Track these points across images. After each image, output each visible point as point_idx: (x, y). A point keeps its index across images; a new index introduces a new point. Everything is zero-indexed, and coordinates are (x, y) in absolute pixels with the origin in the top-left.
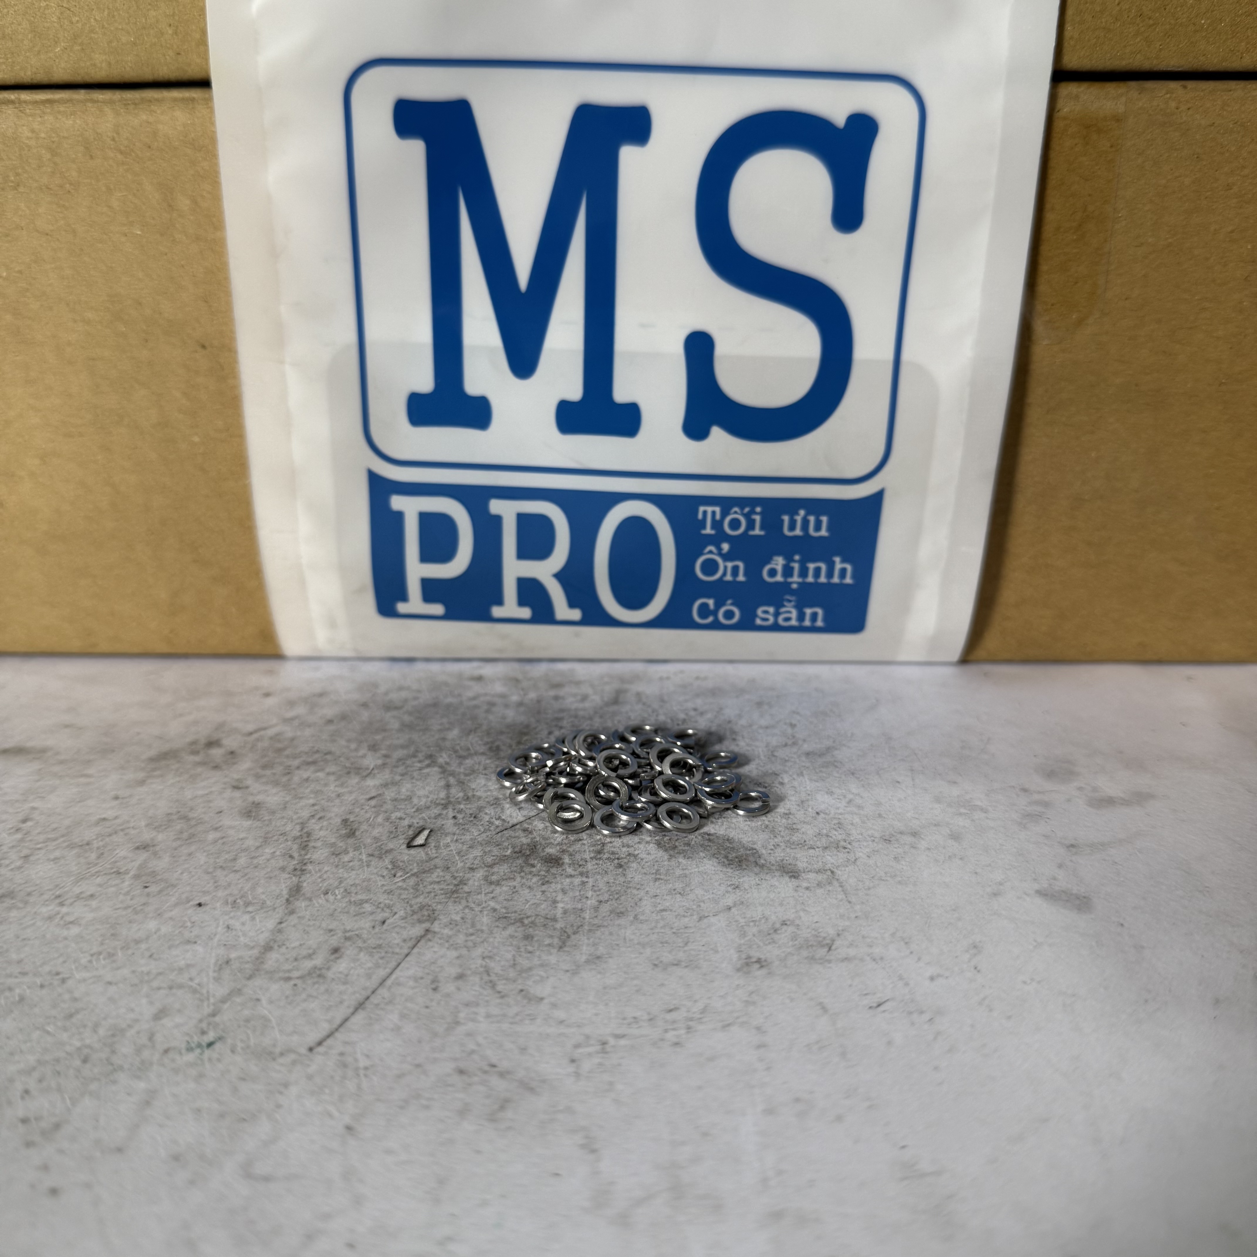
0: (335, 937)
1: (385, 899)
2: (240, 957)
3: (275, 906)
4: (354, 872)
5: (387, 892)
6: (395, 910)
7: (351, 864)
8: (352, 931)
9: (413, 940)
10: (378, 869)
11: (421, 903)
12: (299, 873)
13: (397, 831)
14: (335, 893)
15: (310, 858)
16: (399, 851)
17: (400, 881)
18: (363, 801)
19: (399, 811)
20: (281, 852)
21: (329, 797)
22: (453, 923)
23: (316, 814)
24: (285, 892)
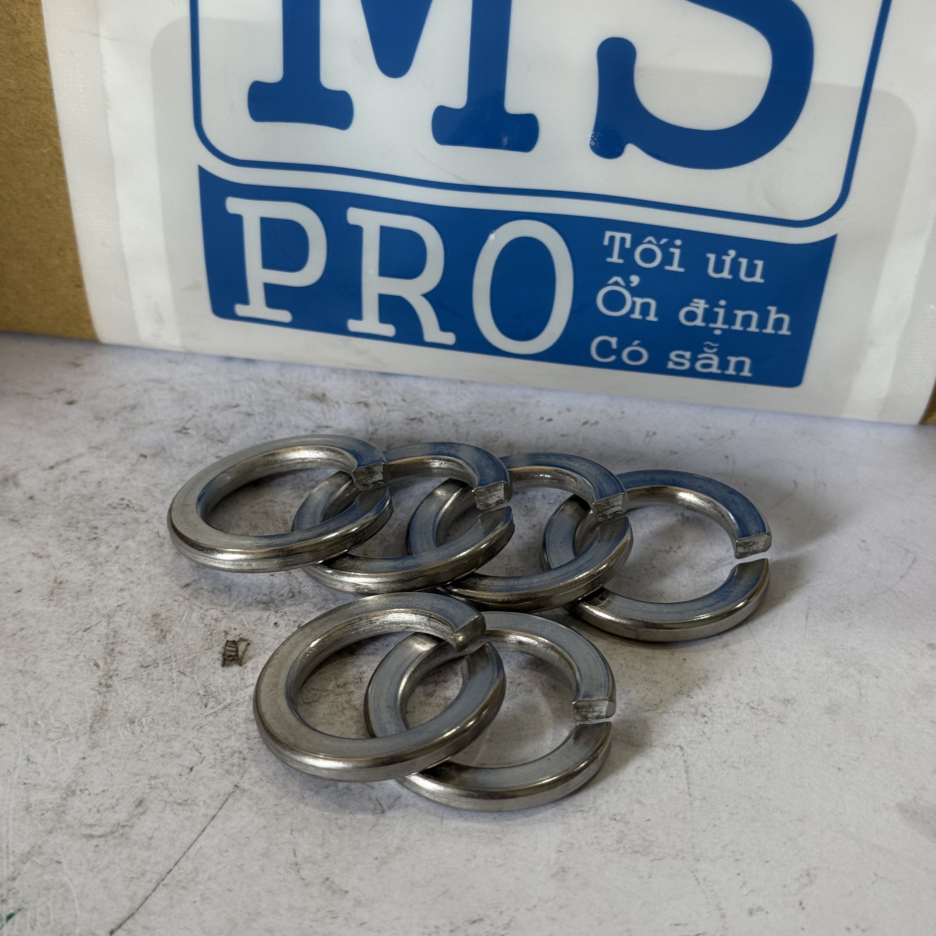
0: (140, 784)
1: (194, 738)
2: (42, 802)
3: (78, 734)
4: (163, 695)
5: (197, 728)
6: (204, 754)
7: (161, 683)
8: (158, 778)
9: (221, 797)
10: (188, 695)
11: (232, 747)
12: (104, 689)
13: (211, 639)
14: (142, 723)
15: (116, 670)
16: (213, 671)
17: (211, 714)
18: (176, 589)
19: (216, 609)
20: (85, 656)
21: (139, 579)
22: (264, 778)
23: (124, 604)
24: (89, 715)
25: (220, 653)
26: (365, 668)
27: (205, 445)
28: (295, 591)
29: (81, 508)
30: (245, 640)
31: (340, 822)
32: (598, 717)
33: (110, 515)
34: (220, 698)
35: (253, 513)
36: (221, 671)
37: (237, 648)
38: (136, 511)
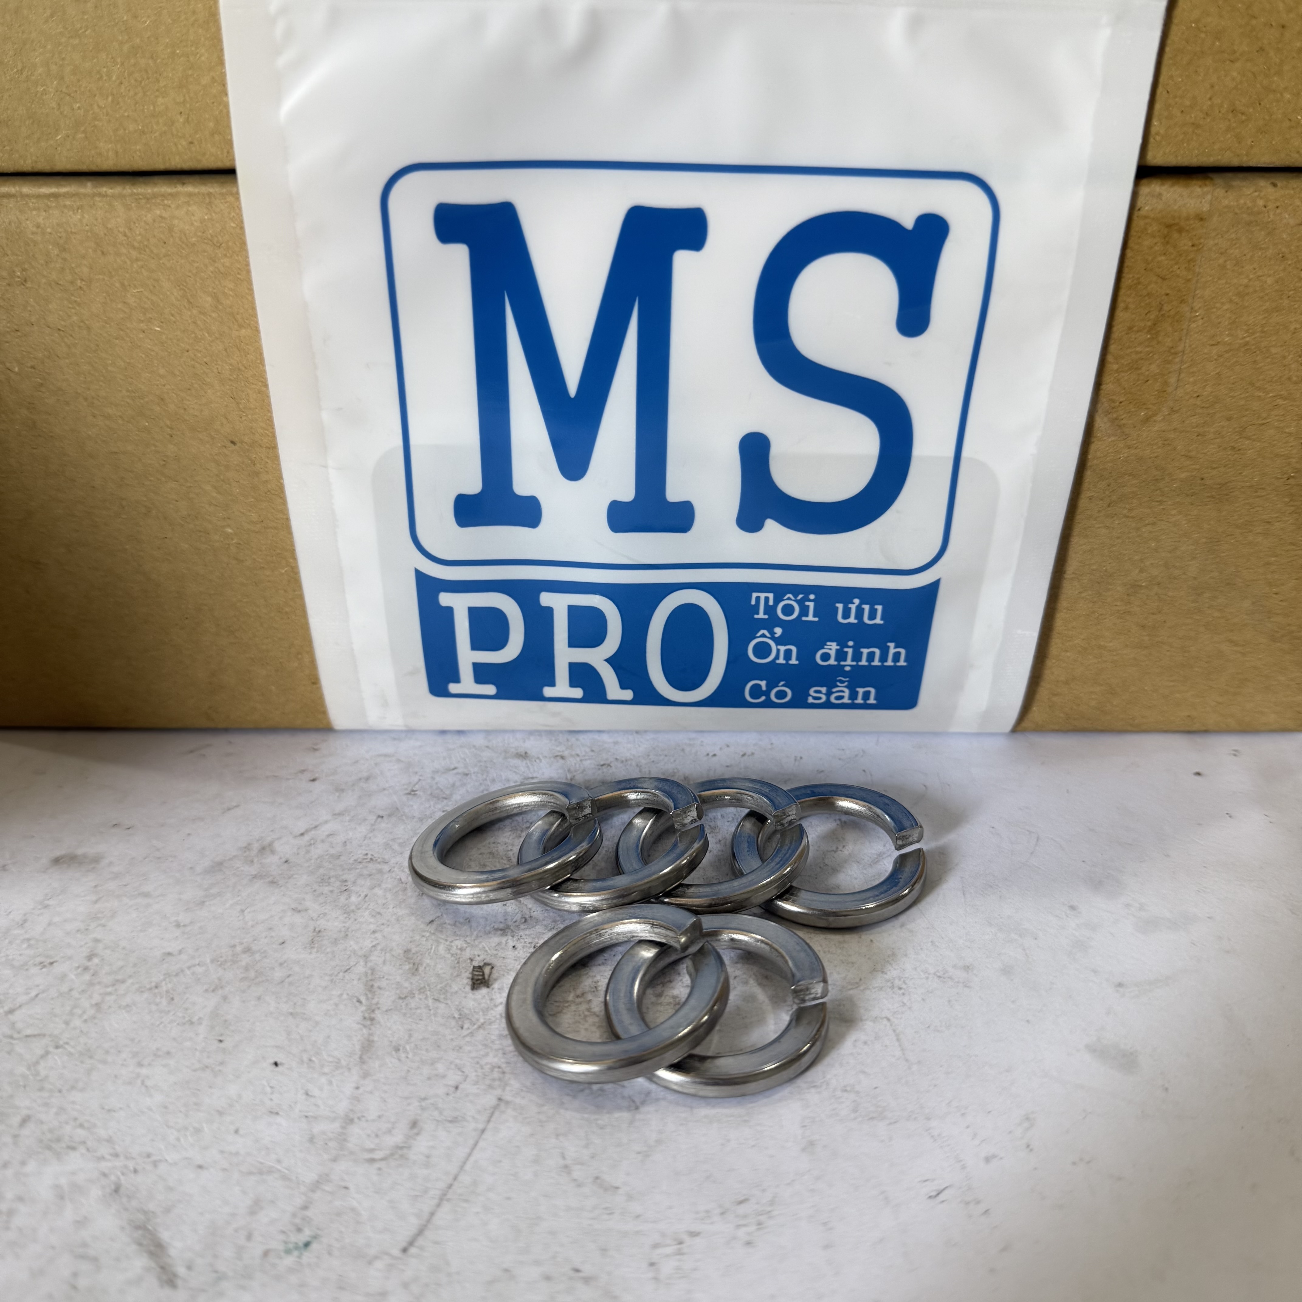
0: (411, 1107)
1: (455, 1058)
2: (324, 1133)
3: (350, 1066)
4: (422, 1022)
5: (457, 1048)
6: (466, 1072)
8: (427, 1099)
9: (487, 1112)
10: (445, 1020)
11: (491, 1063)
12: (369, 1023)
13: (459, 967)
14: (406, 1050)
15: (377, 1003)
16: (464, 995)
17: (468, 1035)
18: (422, 926)
19: (460, 939)
20: (348, 994)
21: (388, 921)
22: (524, 1089)
23: (378, 944)
24: (358, 1047)
25: (468, 978)
26: (598, 978)
27: (432, 803)
28: (527, 917)
29: (331, 866)
30: (488, 964)
31: (600, 1122)
32: (815, 999)
33: (357, 869)
34: (474, 1020)
35: (481, 854)
36: (471, 994)
37: (483, 972)
38: (379, 863)
